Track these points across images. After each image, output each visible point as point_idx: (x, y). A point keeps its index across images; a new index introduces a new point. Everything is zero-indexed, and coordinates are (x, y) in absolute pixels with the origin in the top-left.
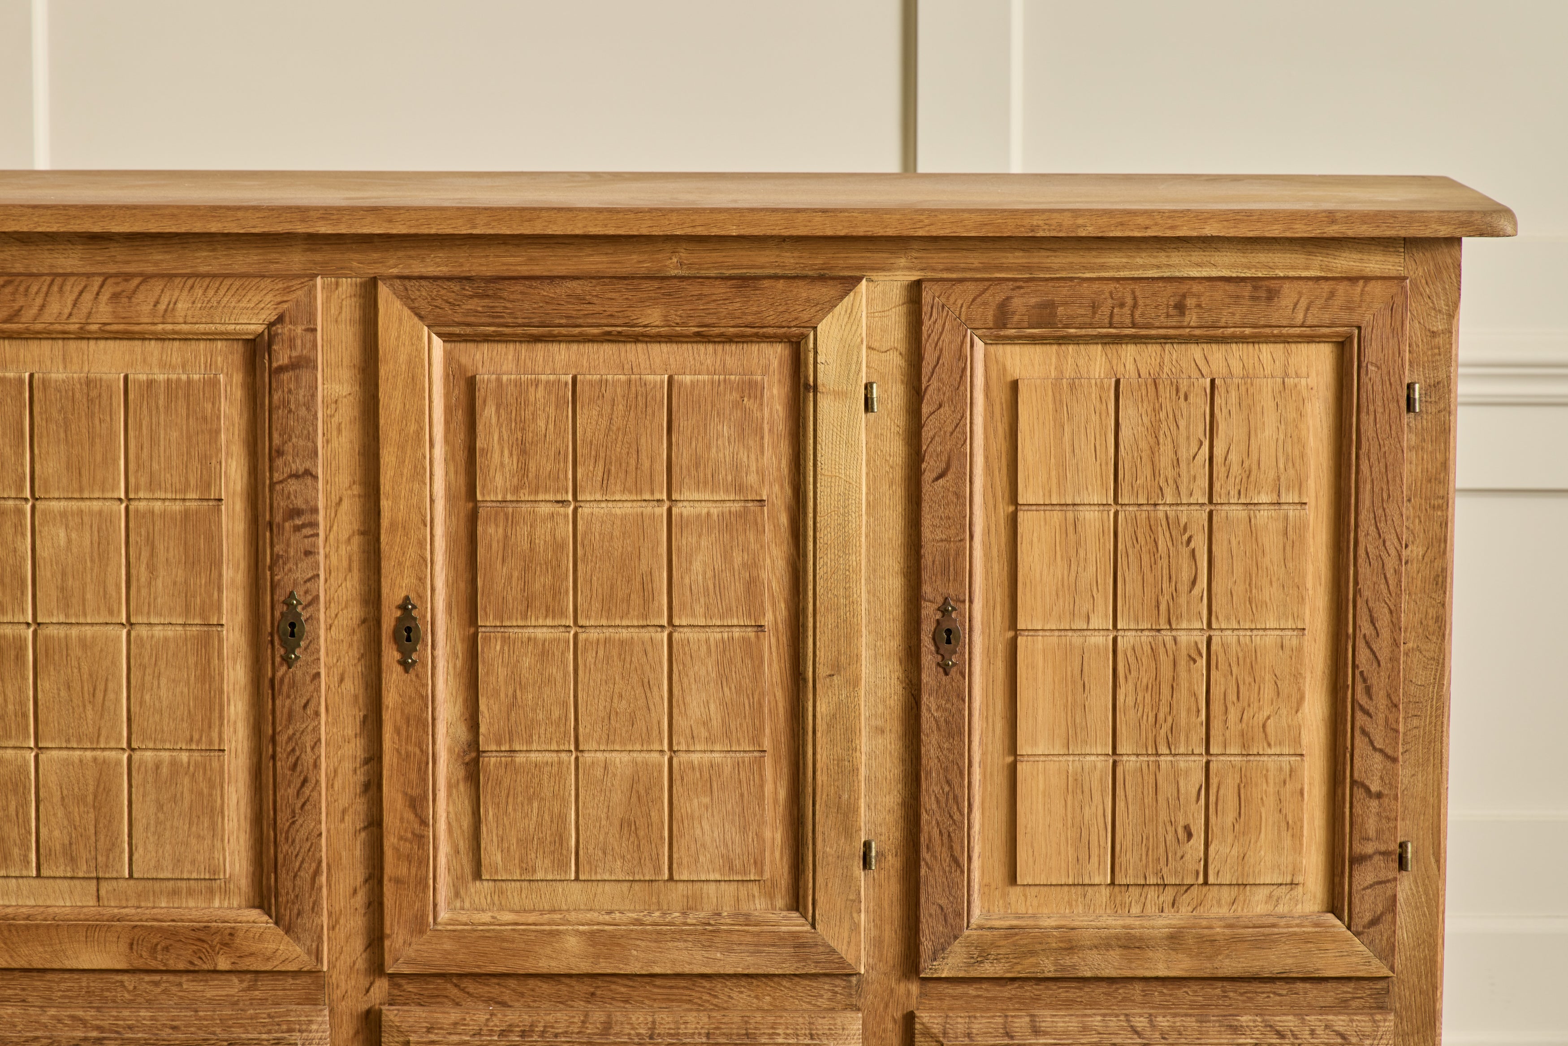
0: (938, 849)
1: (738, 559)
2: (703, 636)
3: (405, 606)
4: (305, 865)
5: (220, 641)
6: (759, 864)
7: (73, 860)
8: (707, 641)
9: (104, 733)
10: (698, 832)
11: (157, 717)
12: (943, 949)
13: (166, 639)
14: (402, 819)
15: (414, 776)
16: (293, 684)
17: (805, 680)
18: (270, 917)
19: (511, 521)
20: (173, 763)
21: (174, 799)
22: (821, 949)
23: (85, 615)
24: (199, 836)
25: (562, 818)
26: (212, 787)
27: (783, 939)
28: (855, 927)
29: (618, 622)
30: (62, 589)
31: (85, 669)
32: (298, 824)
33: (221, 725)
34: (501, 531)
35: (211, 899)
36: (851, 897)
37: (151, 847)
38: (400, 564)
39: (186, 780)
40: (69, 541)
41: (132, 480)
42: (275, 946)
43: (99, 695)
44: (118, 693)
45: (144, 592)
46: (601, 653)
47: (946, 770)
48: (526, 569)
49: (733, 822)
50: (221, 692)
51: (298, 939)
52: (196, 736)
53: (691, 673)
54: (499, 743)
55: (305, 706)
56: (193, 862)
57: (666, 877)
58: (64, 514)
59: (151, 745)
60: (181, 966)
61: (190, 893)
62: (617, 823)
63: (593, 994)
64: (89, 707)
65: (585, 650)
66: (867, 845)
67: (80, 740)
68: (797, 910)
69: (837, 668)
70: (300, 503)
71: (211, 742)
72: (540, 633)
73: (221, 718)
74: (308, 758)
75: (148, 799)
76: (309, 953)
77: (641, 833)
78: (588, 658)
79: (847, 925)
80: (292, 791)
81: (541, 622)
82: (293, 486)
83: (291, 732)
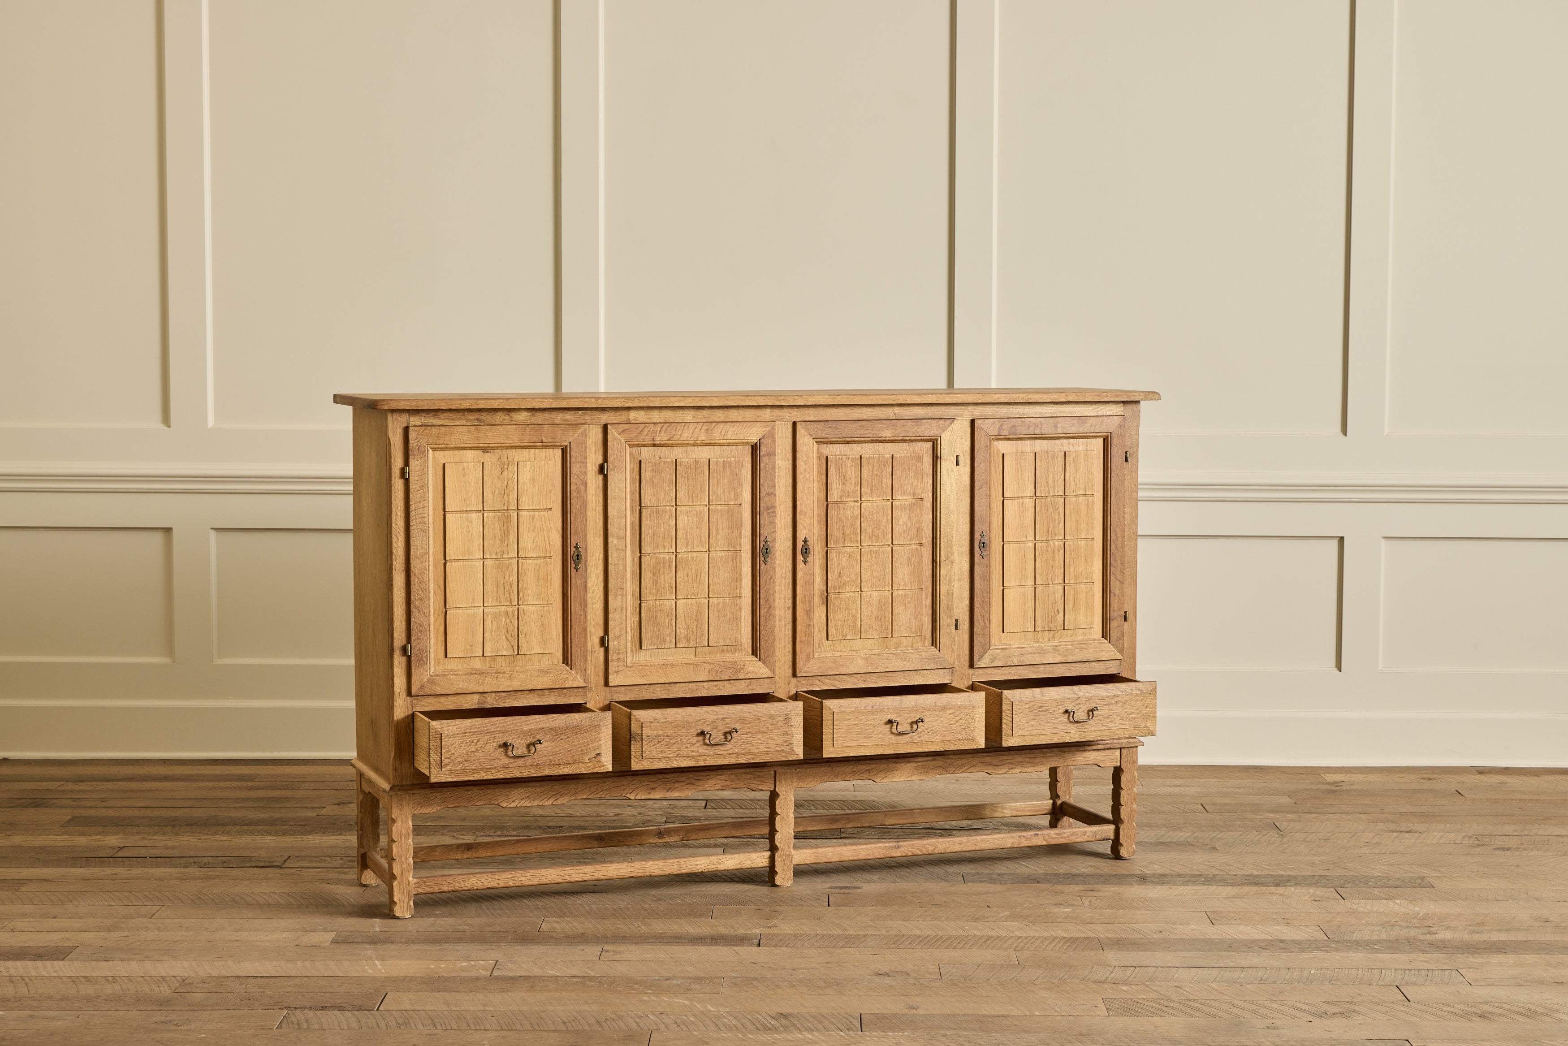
0: (980, 621)
1: (914, 519)
2: (903, 548)
3: (805, 541)
4: (770, 638)
5: (741, 556)
6: (921, 630)
7: (688, 641)
8: (904, 550)
9: (700, 592)
10: (901, 619)
11: (718, 585)
12: (982, 657)
13: (722, 556)
14: (803, 619)
15: (807, 604)
16: (767, 571)
17: (936, 562)
18: (757, 658)
19: (839, 509)
20: (724, 603)
21: (724, 616)
22: (942, 659)
23: (694, 548)
24: (732, 629)
25: (856, 616)
26: (737, 610)
27: (929, 656)
28: (953, 651)
29: (875, 544)
30: (686, 539)
31: (693, 567)
32: (767, 624)
33: (741, 587)
34: (836, 512)
35: (735, 653)
36: (952, 640)
37: (715, 634)
38: (803, 525)
39: (728, 608)
40: (688, 521)
41: (711, 498)
42: (759, 669)
43: (698, 578)
44: (705, 577)
45: (714, 539)
46: (869, 555)
47: (983, 592)
48: (844, 526)
49: (912, 615)
50: (741, 575)
51: (767, 666)
52: (732, 592)
53: (899, 562)
54: (835, 590)
55: (771, 579)
56: (730, 639)
57: (890, 636)
58: (687, 512)
59: (716, 596)
60: (727, 678)
61: (728, 651)
62: (874, 617)
63: (865, 681)
64: (694, 583)
65: (864, 555)
66: (957, 621)
67: (691, 595)
68: (932, 645)
69: (947, 558)
70: (769, 504)
71: (737, 594)
72: (848, 549)
73: (741, 584)
74: (771, 598)
75: (715, 616)
76: (771, 671)
77: (882, 620)
78: (864, 558)
79: (950, 650)
80: (765, 611)
81: (849, 545)
82: (767, 498)
83: (765, 588)
